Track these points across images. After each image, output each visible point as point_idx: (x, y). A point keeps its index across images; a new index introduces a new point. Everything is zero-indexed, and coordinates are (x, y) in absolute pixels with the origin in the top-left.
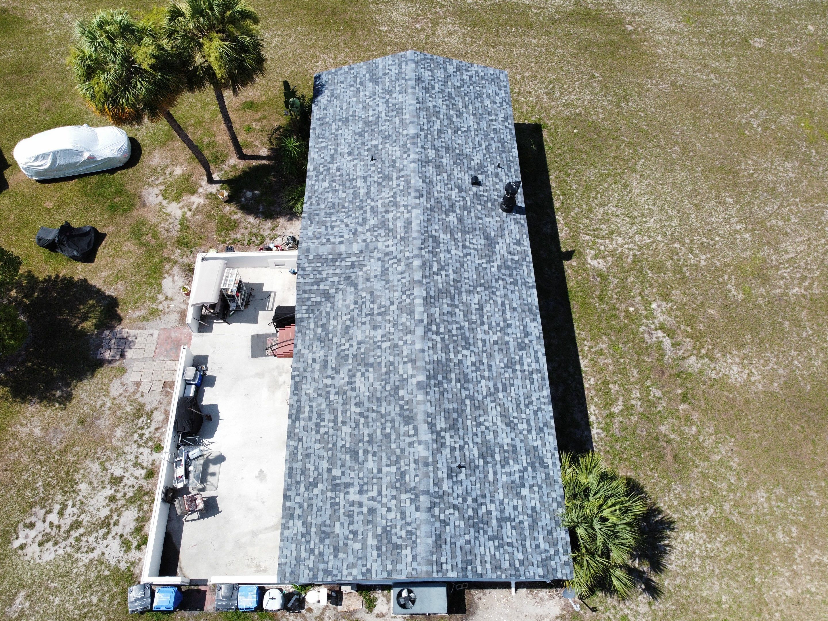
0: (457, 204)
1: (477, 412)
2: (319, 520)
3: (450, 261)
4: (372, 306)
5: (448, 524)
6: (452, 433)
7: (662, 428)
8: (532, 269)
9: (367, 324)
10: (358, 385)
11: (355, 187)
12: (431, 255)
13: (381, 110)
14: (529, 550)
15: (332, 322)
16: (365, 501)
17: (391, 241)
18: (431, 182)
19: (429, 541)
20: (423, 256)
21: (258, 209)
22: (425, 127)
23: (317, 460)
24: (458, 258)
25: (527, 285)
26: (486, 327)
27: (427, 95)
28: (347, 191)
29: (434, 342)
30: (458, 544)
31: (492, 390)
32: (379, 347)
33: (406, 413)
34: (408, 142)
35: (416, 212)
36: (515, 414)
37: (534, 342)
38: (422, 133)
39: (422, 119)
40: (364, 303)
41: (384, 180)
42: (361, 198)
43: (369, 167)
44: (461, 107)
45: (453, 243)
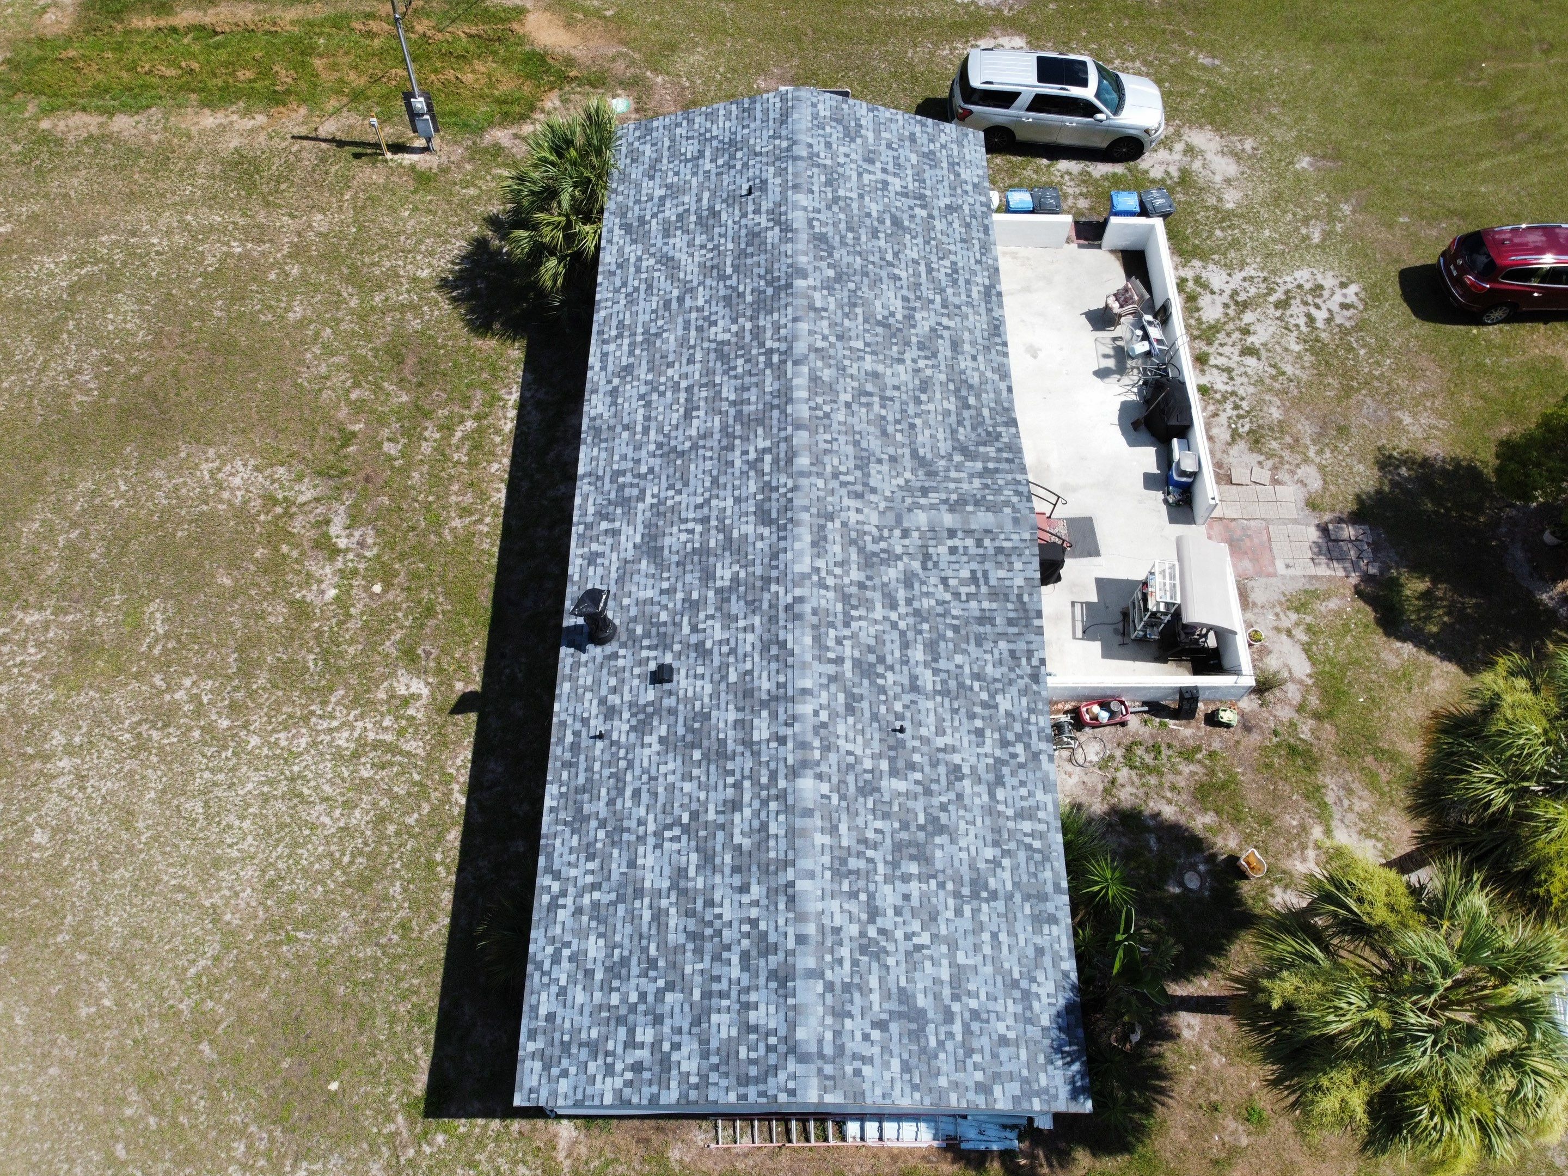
0: (711, 611)
1: (716, 262)
2: (938, 172)
3: (737, 483)
4: (883, 412)
5: (770, 137)
6: (756, 229)
7: (405, 398)
8: (576, 513)
9: (890, 386)
10: (899, 303)
11: (936, 672)
12: (774, 484)
13: (888, 889)
14: (666, 139)
15: (952, 407)
16: (879, 172)
17: (852, 521)
18: (766, 648)
19: (795, 116)
20: (791, 476)
21: (1159, 840)
22: (773, 806)
23: (950, 231)
24: (722, 493)
25: (593, 479)
26: (684, 384)
27: (763, 926)
28: (951, 667)
29: (776, 337)
30: (758, 122)
31: (687, 297)
32: (867, 344)
33: (823, 246)
34: (817, 754)
35: (803, 566)
36: (656, 274)
37: (603, 382)
38: (782, 783)
39: (782, 832)
40: (897, 422)
41: (872, 666)
42: (919, 638)
43: (908, 715)
44: (673, 911)
45: (728, 522)
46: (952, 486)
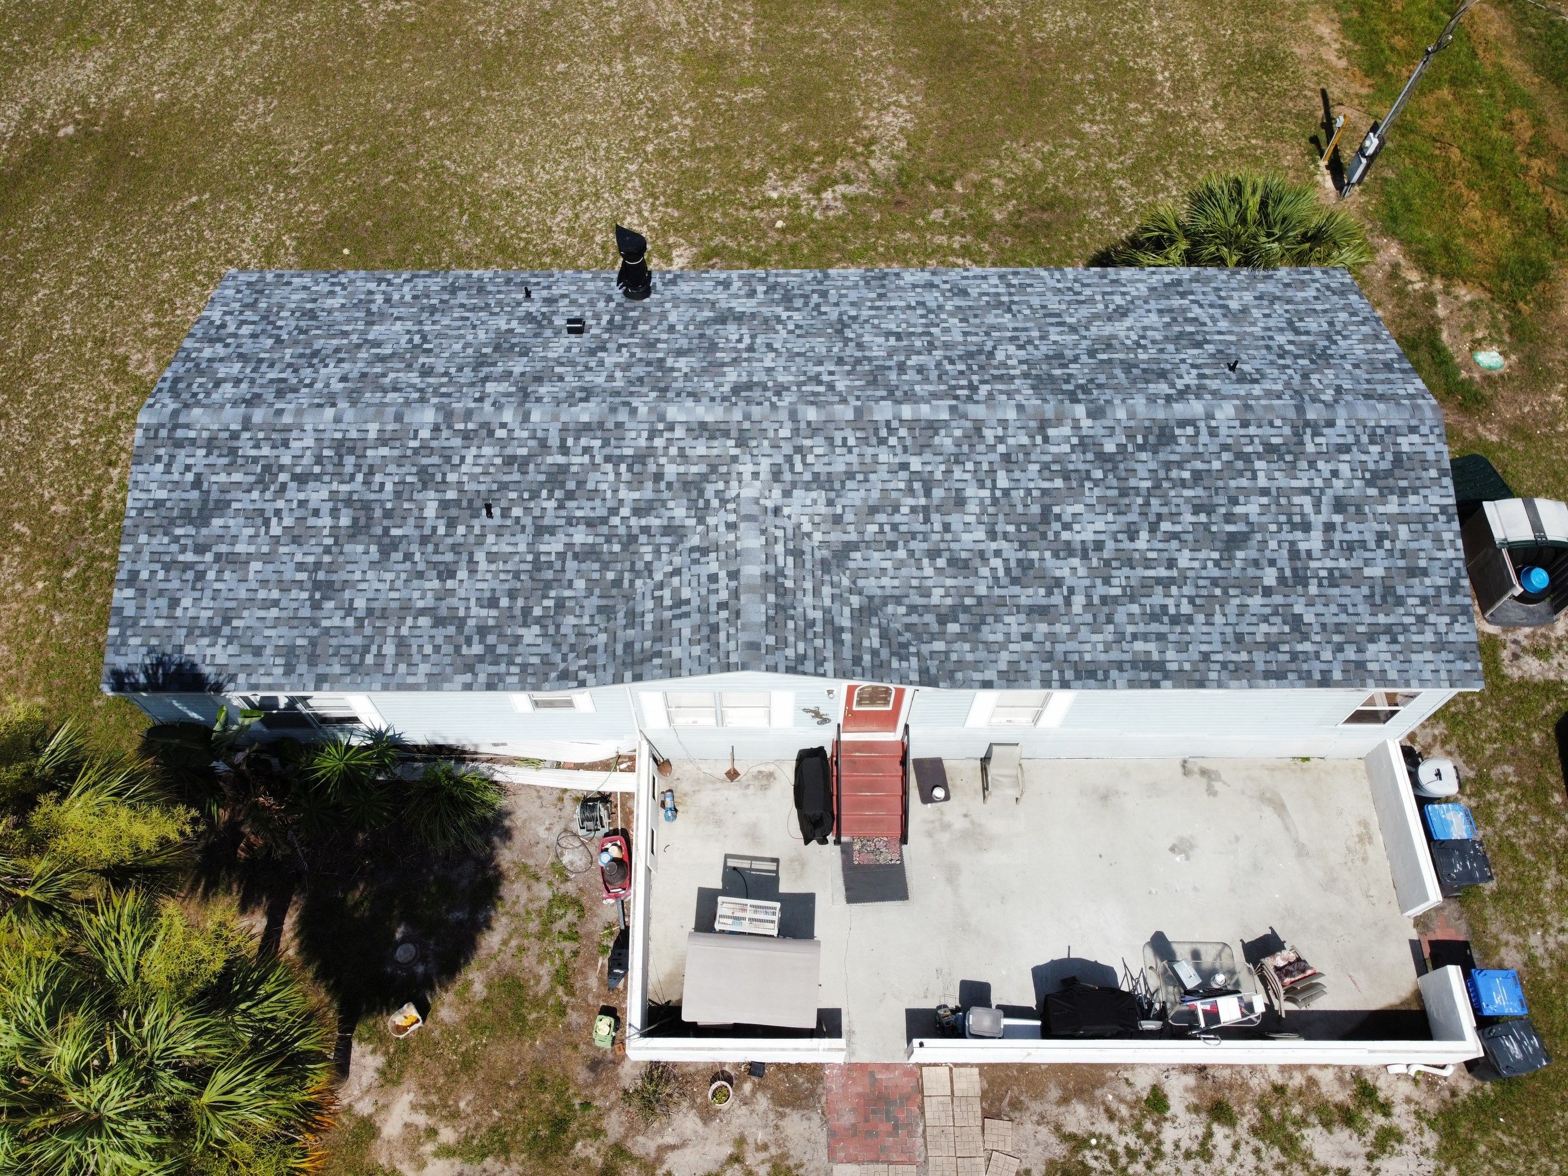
1: (1118, 346)
2: (1363, 608)
3: (793, 369)
5: (1339, 386)
8: (783, 271)
9: (948, 519)
11: (561, 556)
14: (1328, 306)
17: (741, 468)
20: (792, 404)
21: (460, 923)
24: (782, 359)
26: (935, 330)
27: (305, 390)
28: (569, 575)
29: (995, 392)
30: (1366, 376)
31: (1064, 329)
34: (460, 426)
35: (676, 415)
36: (1100, 306)
39: (386, 400)
40: (895, 527)
41: (562, 485)
42: (602, 540)
43: (509, 522)
44: (345, 341)
45: (744, 364)
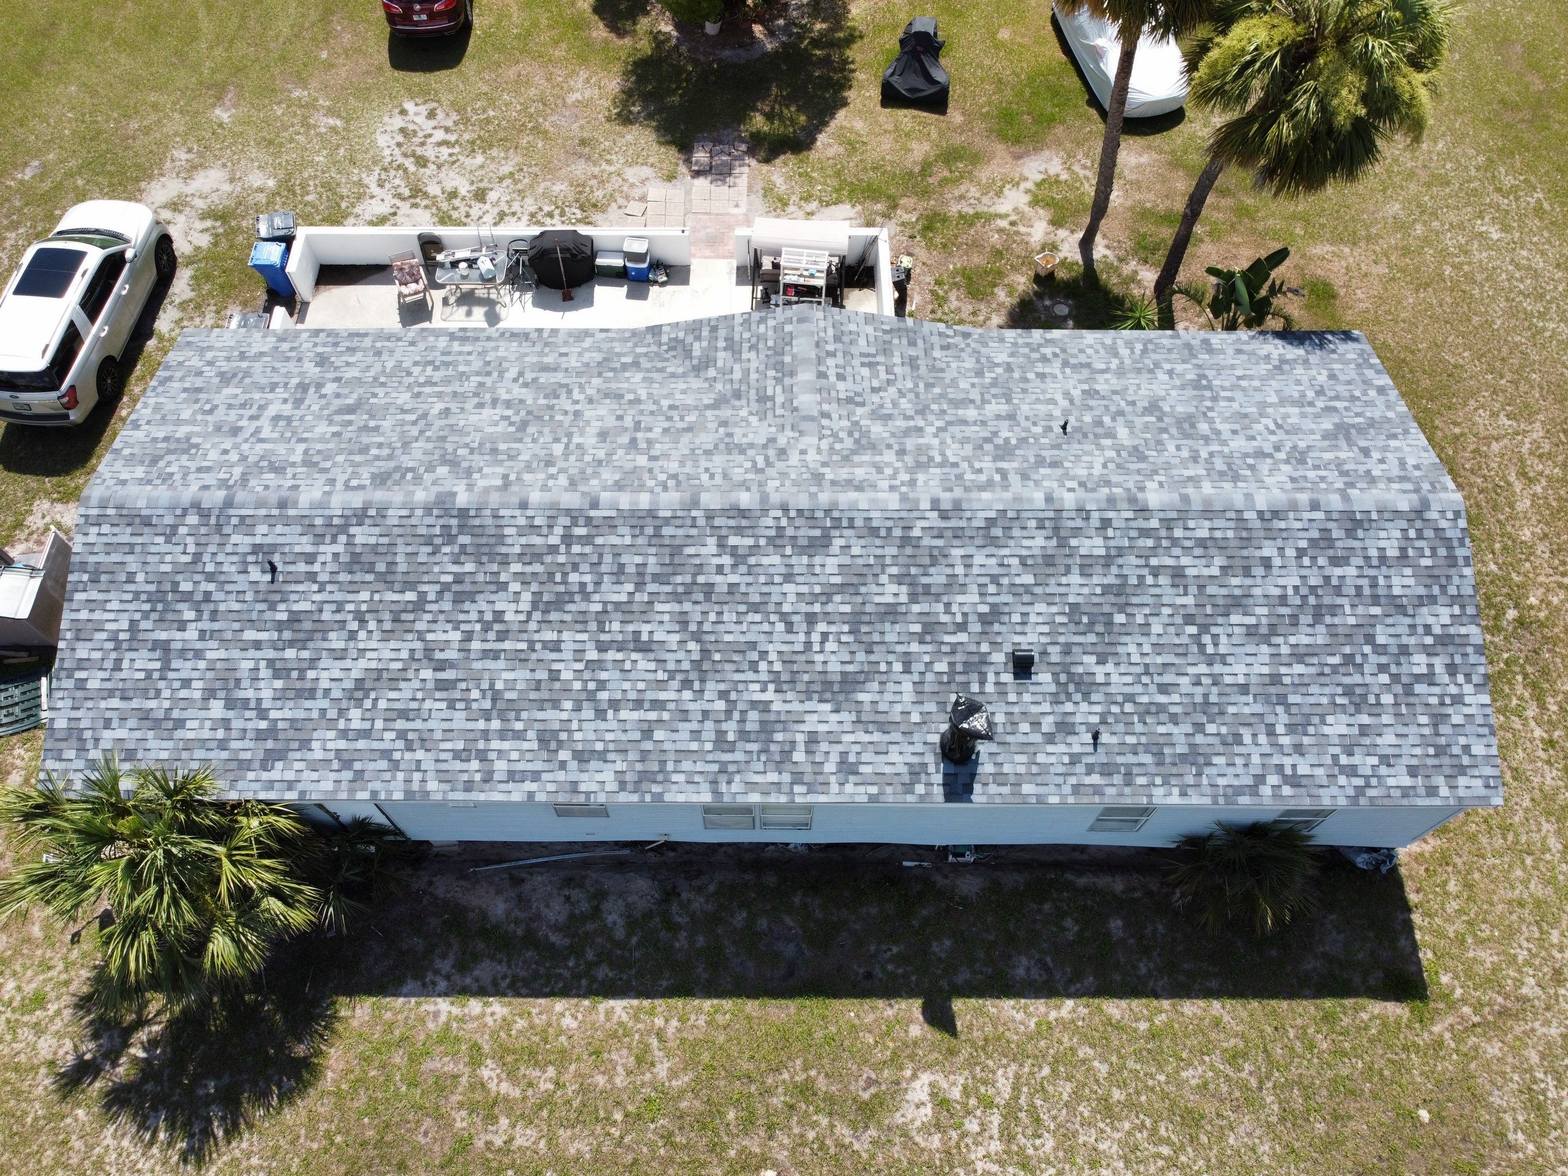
1: (387, 616)
2: (257, 370)
4: (657, 430)
5: (168, 541)
6: (344, 559)
8: (772, 799)
11: (986, 402)
12: (772, 533)
13: (1234, 444)
14: (103, 704)
15: (639, 376)
18: (993, 542)
19: (141, 503)
20: (765, 512)
24: (775, 598)
28: (975, 390)
29: (545, 531)
33: (396, 476)
34: (1117, 491)
37: (561, 776)
39: (1207, 524)
40: (669, 419)
41: (997, 447)
42: (950, 412)
43: (1043, 423)
44: (1292, 640)
45: (817, 589)
46: (754, 376)
